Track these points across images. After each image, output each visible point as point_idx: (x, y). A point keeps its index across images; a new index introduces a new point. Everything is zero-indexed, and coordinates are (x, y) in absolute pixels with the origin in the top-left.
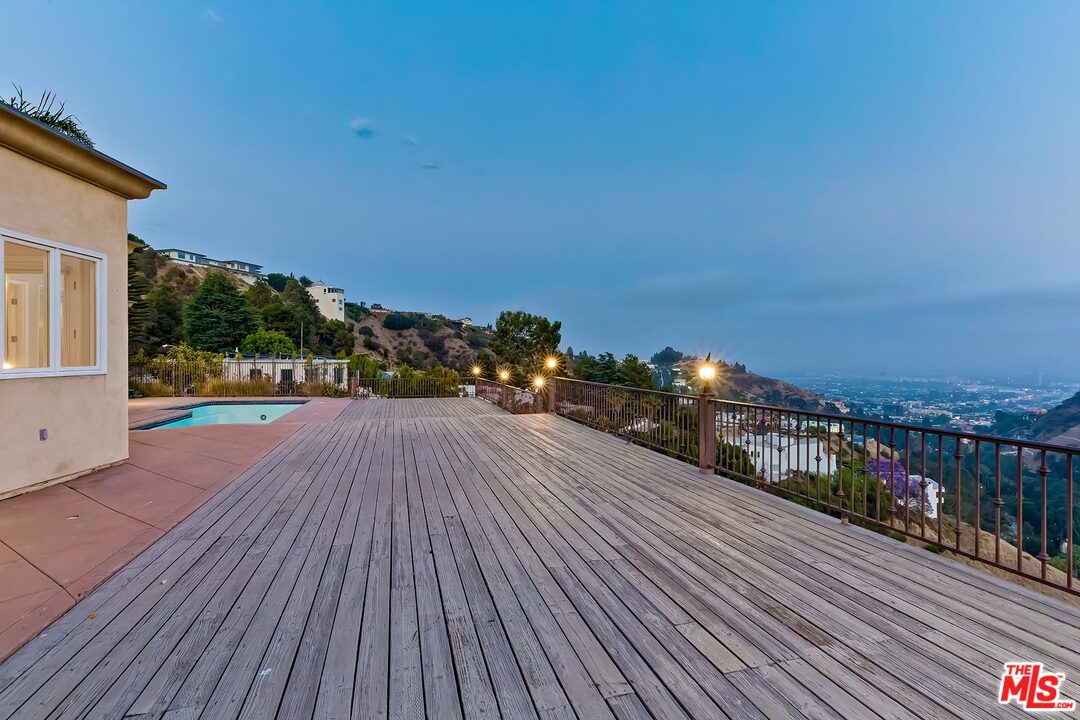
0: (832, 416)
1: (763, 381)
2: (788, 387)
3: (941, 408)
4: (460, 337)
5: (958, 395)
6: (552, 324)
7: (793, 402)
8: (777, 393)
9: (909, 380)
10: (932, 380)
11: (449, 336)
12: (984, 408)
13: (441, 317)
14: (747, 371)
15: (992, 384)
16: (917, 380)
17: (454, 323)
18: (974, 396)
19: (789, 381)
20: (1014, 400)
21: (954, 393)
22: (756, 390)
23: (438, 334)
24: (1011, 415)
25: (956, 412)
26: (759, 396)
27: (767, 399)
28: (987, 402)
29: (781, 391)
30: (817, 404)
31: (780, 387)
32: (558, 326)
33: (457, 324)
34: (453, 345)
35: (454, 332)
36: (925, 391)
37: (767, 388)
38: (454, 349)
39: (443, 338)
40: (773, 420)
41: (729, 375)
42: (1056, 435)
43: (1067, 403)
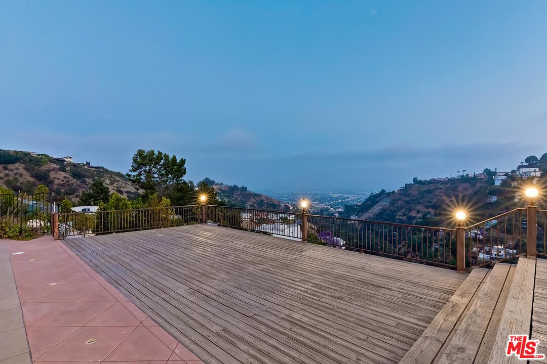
1: (256, 195)
2: (267, 198)
3: (326, 205)
4: (64, 171)
5: (331, 199)
7: (269, 205)
8: (262, 201)
9: (313, 192)
10: (322, 192)
11: (54, 169)
12: (340, 203)
13: (45, 155)
14: (248, 190)
15: (341, 193)
16: (316, 192)
17: (58, 160)
18: (336, 199)
19: (265, 194)
20: (349, 200)
21: (329, 198)
22: (252, 200)
23: (44, 168)
24: (349, 206)
25: (331, 206)
26: (254, 203)
27: (258, 204)
28: (340, 201)
29: (264, 200)
30: (280, 205)
31: (263, 198)
33: (61, 161)
34: (58, 176)
35: (58, 167)
36: (319, 197)
37: (258, 199)
38: (59, 179)
39: (49, 171)
40: (266, 215)
41: (239, 192)
42: (365, 214)
43: (367, 200)
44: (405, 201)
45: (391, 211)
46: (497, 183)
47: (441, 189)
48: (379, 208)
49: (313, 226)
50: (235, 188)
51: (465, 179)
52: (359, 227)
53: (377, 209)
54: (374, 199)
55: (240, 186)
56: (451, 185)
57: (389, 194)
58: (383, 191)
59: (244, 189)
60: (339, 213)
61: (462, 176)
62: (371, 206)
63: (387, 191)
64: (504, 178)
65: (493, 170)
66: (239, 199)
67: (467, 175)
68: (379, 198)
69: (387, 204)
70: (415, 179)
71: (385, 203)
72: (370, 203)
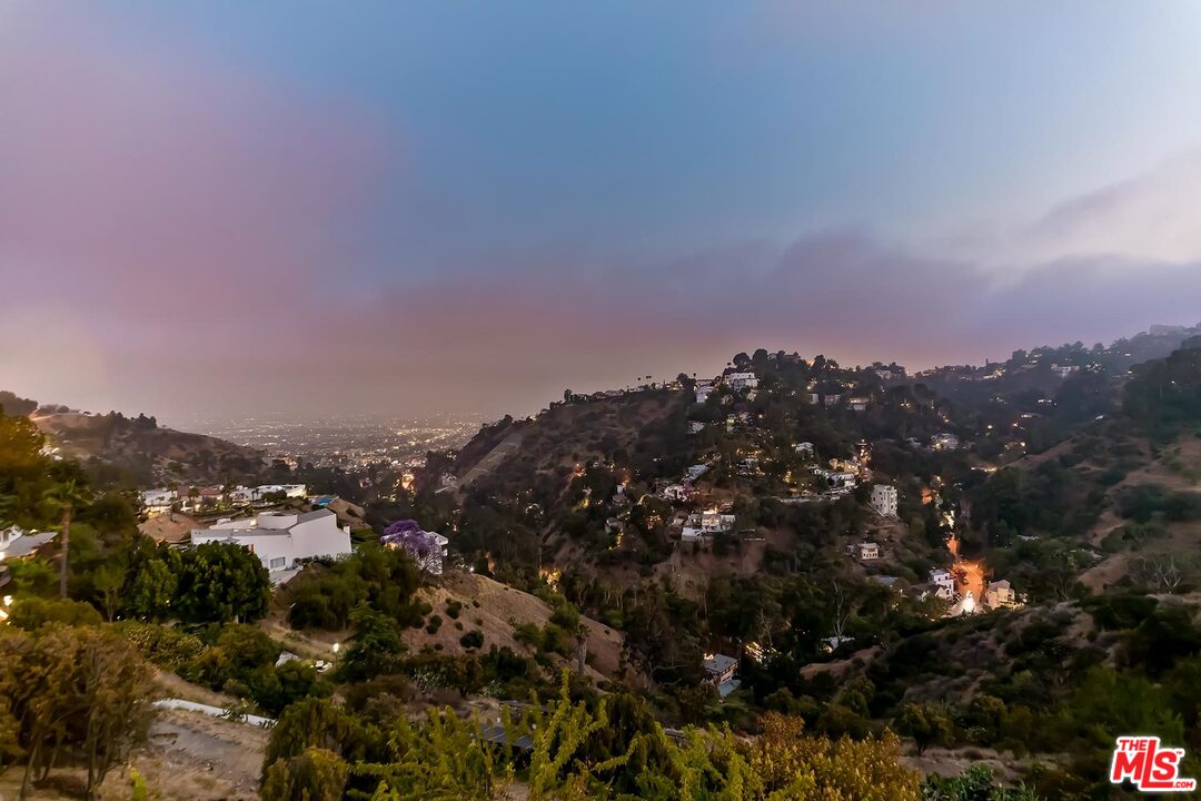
0: (281, 474)
1: (185, 439)
2: (220, 444)
5: (393, 439)
7: (234, 464)
8: (206, 454)
10: (368, 425)
12: (413, 449)
14: (159, 425)
15: (416, 426)
18: (404, 439)
20: (433, 440)
21: (387, 437)
22: (175, 451)
24: (437, 454)
25: (394, 455)
26: (180, 460)
27: (194, 463)
28: (414, 444)
29: (212, 450)
30: (260, 463)
31: (210, 445)
36: (362, 437)
37: (192, 449)
40: (223, 492)
41: (129, 432)
42: (469, 470)
43: (477, 438)
44: (550, 438)
45: (524, 459)
46: (702, 398)
47: (614, 412)
48: (500, 454)
50: (116, 419)
51: (648, 393)
52: (460, 501)
53: (496, 457)
54: (489, 437)
55: (130, 414)
56: (629, 403)
57: (519, 425)
58: (508, 418)
59: (146, 423)
60: (413, 470)
61: (646, 387)
62: (484, 452)
63: (516, 418)
64: (710, 389)
65: (691, 377)
66: (128, 452)
67: (654, 385)
68: (500, 434)
69: (518, 445)
70: (567, 394)
71: (513, 443)
72: (481, 445)
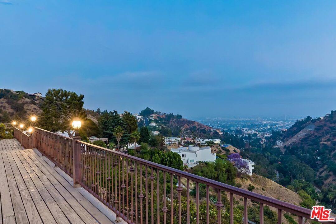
0: (216, 136)
1: (189, 122)
2: (199, 125)
3: (255, 131)
4: (34, 104)
5: (260, 125)
6: (79, 96)
7: (201, 131)
8: (195, 127)
9: (244, 119)
10: (252, 119)
11: (27, 103)
12: (268, 130)
13: (22, 92)
14: (182, 117)
15: (271, 120)
16: (246, 119)
17: (30, 95)
18: (265, 125)
19: (199, 122)
20: (277, 126)
21: (259, 124)
22: (186, 126)
23: (20, 102)
24: (276, 132)
25: (259, 132)
26: (187, 129)
27: (191, 130)
28: (269, 127)
29: (196, 126)
30: (210, 131)
31: (196, 124)
32: (82, 97)
33: (32, 96)
34: (29, 108)
35: (30, 100)
36: (249, 124)
37: (191, 125)
38: (30, 110)
39: (23, 104)
41: (175, 120)
42: (290, 139)
43: (293, 126)
45: (315, 136)
48: (304, 133)
49: (236, 149)
50: (171, 116)
52: (283, 151)
53: (301, 135)
54: (299, 126)
55: (175, 114)
57: (314, 121)
58: (309, 118)
59: (179, 117)
60: (266, 138)
62: (296, 132)
63: (314, 117)
66: (174, 126)
68: (304, 125)
69: (312, 130)
71: (311, 129)
72: (295, 129)
